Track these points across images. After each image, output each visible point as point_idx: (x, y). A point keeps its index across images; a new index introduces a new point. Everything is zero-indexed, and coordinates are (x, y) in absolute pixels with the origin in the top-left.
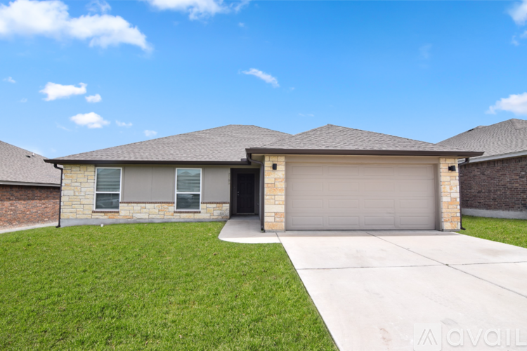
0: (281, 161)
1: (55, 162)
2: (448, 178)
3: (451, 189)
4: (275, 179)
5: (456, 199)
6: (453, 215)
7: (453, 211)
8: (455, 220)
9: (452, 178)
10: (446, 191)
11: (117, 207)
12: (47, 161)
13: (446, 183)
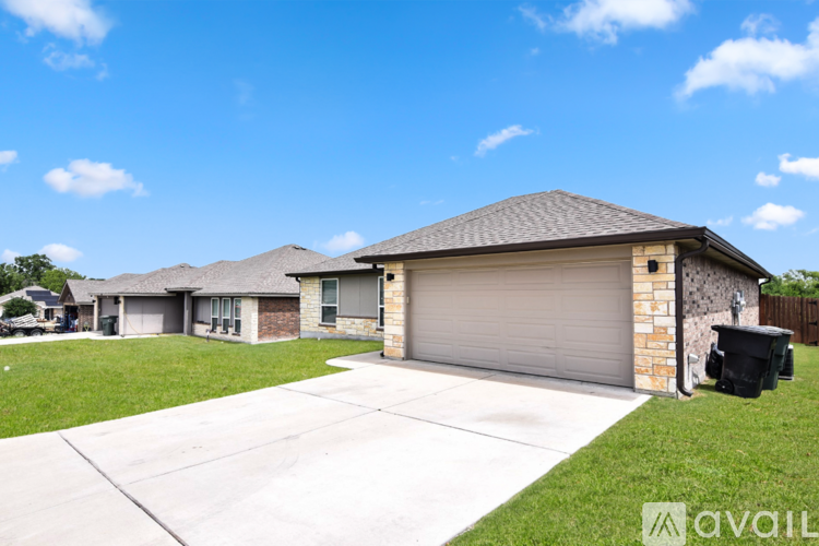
0: (398, 270)
1: (297, 276)
2: (648, 287)
3: (653, 309)
4: (393, 292)
5: (665, 328)
6: (656, 361)
7: (657, 353)
8: (663, 372)
9: (656, 286)
10: (642, 311)
11: (335, 322)
12: (287, 275)
13: (644, 296)
